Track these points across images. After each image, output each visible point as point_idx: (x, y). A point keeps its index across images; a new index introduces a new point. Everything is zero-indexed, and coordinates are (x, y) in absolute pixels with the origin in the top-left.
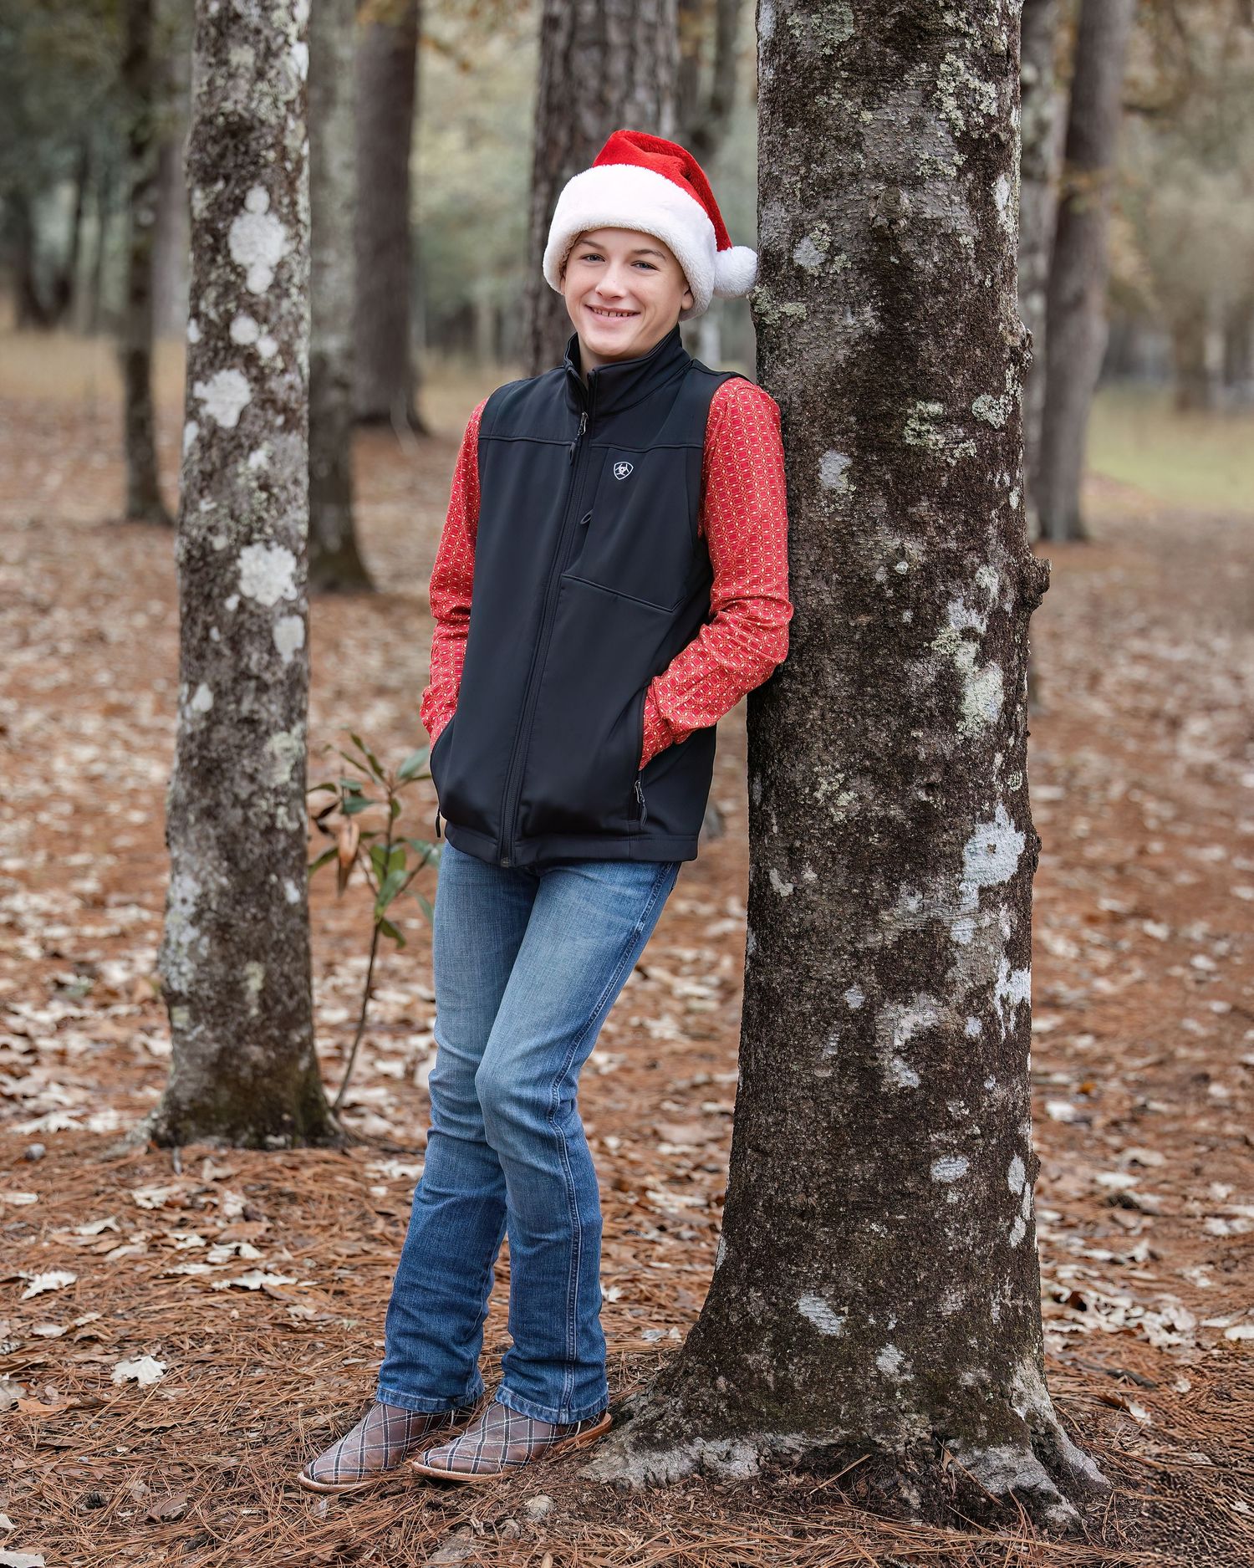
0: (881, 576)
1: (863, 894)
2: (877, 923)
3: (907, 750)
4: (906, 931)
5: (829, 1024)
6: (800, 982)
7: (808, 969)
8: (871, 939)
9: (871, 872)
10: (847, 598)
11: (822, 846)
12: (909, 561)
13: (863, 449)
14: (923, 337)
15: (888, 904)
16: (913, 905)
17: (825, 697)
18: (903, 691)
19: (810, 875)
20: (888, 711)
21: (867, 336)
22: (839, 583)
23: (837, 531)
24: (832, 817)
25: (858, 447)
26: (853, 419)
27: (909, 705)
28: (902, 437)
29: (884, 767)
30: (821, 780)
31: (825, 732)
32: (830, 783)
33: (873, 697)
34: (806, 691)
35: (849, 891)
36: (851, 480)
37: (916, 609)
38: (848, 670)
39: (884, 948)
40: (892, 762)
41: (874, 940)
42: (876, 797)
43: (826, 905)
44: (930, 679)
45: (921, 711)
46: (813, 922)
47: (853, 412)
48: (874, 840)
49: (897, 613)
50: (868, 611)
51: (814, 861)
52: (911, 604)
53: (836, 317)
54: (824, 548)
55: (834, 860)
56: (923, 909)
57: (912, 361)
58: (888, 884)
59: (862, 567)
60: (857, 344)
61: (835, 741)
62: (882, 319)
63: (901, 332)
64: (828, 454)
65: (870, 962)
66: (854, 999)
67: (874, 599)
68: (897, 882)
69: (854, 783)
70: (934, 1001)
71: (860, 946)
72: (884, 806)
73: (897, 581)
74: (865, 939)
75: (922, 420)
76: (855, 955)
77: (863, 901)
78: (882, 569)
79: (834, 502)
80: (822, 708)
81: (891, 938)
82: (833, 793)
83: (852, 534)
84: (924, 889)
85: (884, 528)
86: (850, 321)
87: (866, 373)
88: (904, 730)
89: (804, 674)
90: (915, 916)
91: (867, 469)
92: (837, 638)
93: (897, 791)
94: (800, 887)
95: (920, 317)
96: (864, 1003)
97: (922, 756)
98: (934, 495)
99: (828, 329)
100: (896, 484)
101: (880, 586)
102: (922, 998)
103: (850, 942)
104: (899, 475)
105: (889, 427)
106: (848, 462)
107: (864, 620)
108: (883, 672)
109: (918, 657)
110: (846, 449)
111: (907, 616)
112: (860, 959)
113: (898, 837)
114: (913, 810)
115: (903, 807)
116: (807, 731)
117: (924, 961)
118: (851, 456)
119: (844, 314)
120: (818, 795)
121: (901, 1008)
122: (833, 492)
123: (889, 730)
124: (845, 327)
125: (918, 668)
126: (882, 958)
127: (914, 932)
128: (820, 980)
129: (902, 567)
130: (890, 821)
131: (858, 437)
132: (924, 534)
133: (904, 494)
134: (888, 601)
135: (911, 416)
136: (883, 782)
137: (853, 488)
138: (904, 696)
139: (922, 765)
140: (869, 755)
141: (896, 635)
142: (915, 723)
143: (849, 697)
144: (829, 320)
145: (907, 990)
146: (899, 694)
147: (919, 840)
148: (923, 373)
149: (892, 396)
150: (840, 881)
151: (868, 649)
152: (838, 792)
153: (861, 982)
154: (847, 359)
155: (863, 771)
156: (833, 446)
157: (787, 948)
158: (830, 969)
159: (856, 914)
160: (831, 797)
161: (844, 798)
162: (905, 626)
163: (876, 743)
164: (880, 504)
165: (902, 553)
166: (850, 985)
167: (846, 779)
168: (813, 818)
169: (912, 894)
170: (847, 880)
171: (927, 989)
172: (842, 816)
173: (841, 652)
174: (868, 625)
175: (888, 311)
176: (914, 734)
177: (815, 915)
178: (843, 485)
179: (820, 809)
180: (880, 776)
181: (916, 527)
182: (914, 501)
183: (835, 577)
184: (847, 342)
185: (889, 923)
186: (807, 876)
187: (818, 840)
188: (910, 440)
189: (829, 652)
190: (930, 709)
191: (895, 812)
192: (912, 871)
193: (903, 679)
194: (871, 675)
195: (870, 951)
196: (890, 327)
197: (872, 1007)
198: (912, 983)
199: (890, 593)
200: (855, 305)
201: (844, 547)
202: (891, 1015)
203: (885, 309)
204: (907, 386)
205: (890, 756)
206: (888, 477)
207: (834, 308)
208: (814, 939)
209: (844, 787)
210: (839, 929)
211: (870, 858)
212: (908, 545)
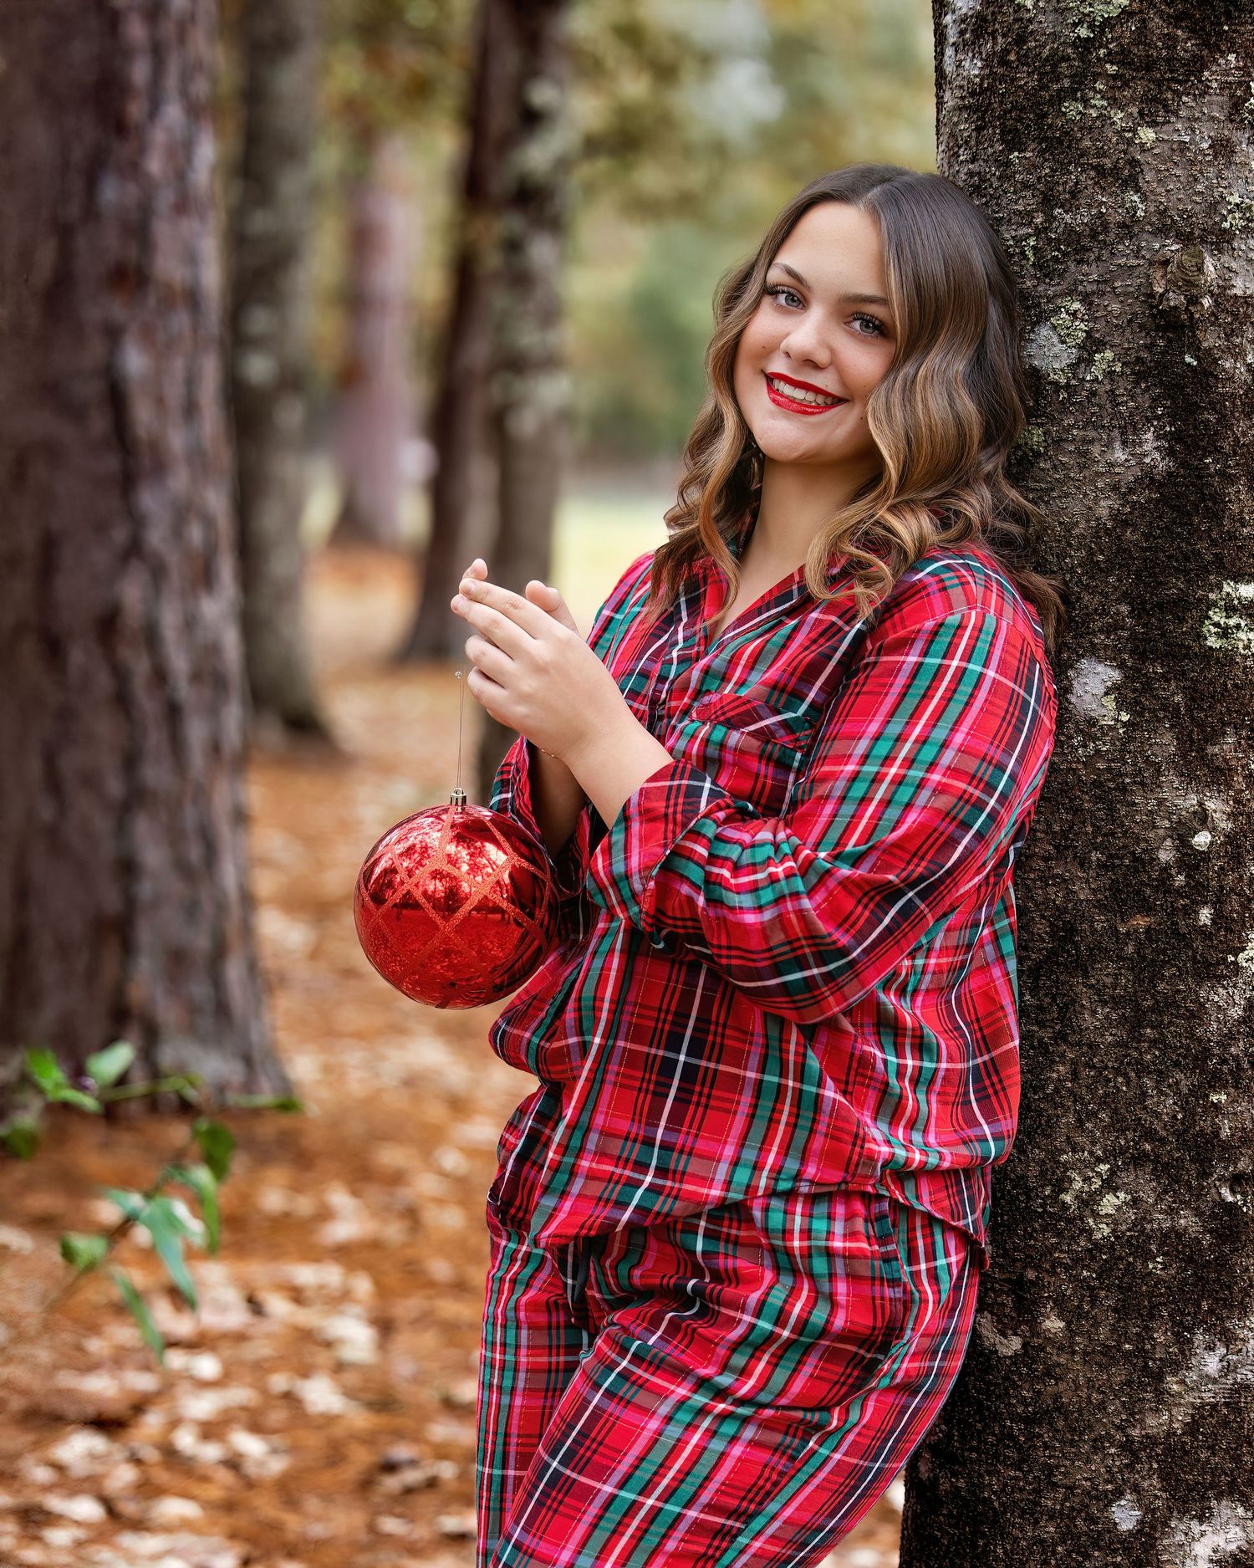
0: (1165, 855)
1: (1141, 1352)
2: (1161, 1394)
3: (1205, 1124)
4: (1203, 1406)
5: (1087, 1556)
6: (1037, 1491)
7: (1049, 1470)
8: (1151, 1421)
9: (1152, 1317)
10: (1114, 888)
11: (1075, 1279)
12: (1213, 830)
13: (1141, 655)
14: (1232, 480)
15: (1177, 1364)
16: (1212, 1364)
17: (1079, 1044)
18: (1199, 1032)
19: (1054, 1324)
20: (1177, 1064)
21: (1148, 479)
22: (1102, 866)
23: (1097, 784)
24: (1090, 1232)
25: (1132, 653)
26: (1124, 609)
27: (1206, 1053)
28: (1200, 637)
29: (1172, 1150)
30: (1074, 1175)
31: (1077, 1098)
32: (1087, 1179)
33: (1153, 1043)
34: (1046, 1035)
35: (1119, 1348)
36: (1121, 705)
37: (1218, 904)
38: (1116, 1002)
39: (1170, 1434)
40: (1184, 1145)
41: (1156, 1423)
42: (1159, 1199)
43: (1079, 1371)
44: (1236, 1012)
45: (1224, 1061)
46: (1057, 1397)
47: (1125, 597)
48: (1156, 1266)
49: (1191, 912)
50: (1147, 908)
51: (1061, 1304)
52: (1211, 896)
53: (1096, 450)
54: (1076, 811)
55: (1094, 1301)
56: (1228, 1369)
57: (1216, 516)
58: (1177, 1335)
59: (1138, 841)
60: (1131, 491)
61: (1095, 1114)
62: (1171, 452)
63: (1200, 473)
64: (1084, 664)
65: (1149, 1457)
66: (1126, 1516)
67: (1156, 889)
68: (1190, 1330)
69: (1126, 1178)
70: (1240, 1511)
71: (1135, 1433)
72: (1171, 1212)
73: (1191, 860)
74: (1142, 1421)
75: (1230, 610)
76: (1127, 1446)
77: (1140, 1363)
78: (1168, 842)
79: (1094, 739)
80: (1074, 1062)
81: (1181, 1416)
82: (1091, 1194)
83: (1123, 789)
84: (1228, 1338)
85: (1171, 778)
86: (1120, 455)
87: (1146, 536)
88: (1199, 1092)
89: (1041, 1008)
90: (1215, 1381)
91: (1147, 687)
92: (1098, 951)
93: (1190, 1188)
94: (1036, 1341)
95: (1227, 449)
96: (1141, 1522)
97: (1225, 1132)
98: (1243, 726)
99: (1082, 467)
100: (1189, 709)
101: (1166, 869)
102: (1226, 1509)
103: (1119, 1428)
104: (1194, 696)
105: (1182, 620)
106: (1116, 675)
107: (1141, 922)
108: (1170, 1003)
109: (1219, 978)
110: (1113, 657)
111: (1205, 915)
112: (1134, 1454)
113: (1190, 1260)
114: (1214, 1216)
115: (1198, 1213)
116: (1048, 1098)
117: (1227, 1451)
118: (1121, 666)
119: (1109, 445)
120: (1068, 1198)
121: (1196, 1527)
122: (1092, 722)
123: (1178, 1093)
124: (1111, 465)
125: (1219, 996)
126: (1168, 1450)
127: (1214, 1406)
128: (1071, 1489)
129: (1202, 839)
130: (1179, 1236)
131: (1134, 636)
132: (1230, 787)
133: (1201, 726)
134: (1179, 893)
135: (1214, 604)
136: (1167, 1173)
137: (1125, 717)
138: (1200, 1040)
139: (1226, 1147)
140: (1149, 1135)
141: (1189, 946)
142: (1215, 1081)
143: (1117, 1044)
144: (1084, 454)
145: (1204, 1498)
146: (1191, 1035)
147: (1222, 1264)
148: (1232, 537)
149: (1187, 572)
150: (1103, 1333)
151: (1146, 968)
152: (1100, 1193)
153: (1136, 1489)
154: (1115, 516)
155: (1138, 1160)
156: (1093, 652)
157: (1012, 1437)
158: (1086, 1472)
159: (1129, 1383)
160: (1088, 1202)
161: (1110, 1203)
162: (1202, 931)
163: (1158, 1115)
164: (1165, 743)
165: (1202, 818)
166: (1119, 1494)
167: (1112, 1172)
168: (1059, 1234)
169: (1210, 1348)
170: (1114, 1330)
171: (1231, 1493)
172: (1107, 1231)
173: (1105, 973)
174: (1148, 930)
175: (1180, 440)
176: (1214, 1098)
177: (1062, 1386)
178: (1107, 711)
179: (1070, 1221)
180: (1166, 1166)
181: (1219, 776)
182: (1215, 736)
183: (1095, 856)
184: (1115, 488)
185: (1180, 1395)
186: (1048, 1324)
187: (1067, 1268)
188: (1213, 642)
189: (1086, 975)
190: (1236, 1058)
191: (1187, 1221)
192: (1211, 1311)
193: (1198, 1014)
194: (1152, 1010)
195: (1150, 1441)
196: (1183, 464)
197: (1153, 1528)
198: (1212, 1486)
199: (1180, 880)
200: (1128, 431)
201: (1111, 810)
202: (1180, 1538)
203: (1177, 437)
204: (1209, 557)
205: (1178, 1134)
206: (1178, 698)
207: (1091, 434)
208: (1061, 1424)
209: (1110, 1185)
210: (1102, 1406)
211: (1150, 1295)
212: (1210, 805)
